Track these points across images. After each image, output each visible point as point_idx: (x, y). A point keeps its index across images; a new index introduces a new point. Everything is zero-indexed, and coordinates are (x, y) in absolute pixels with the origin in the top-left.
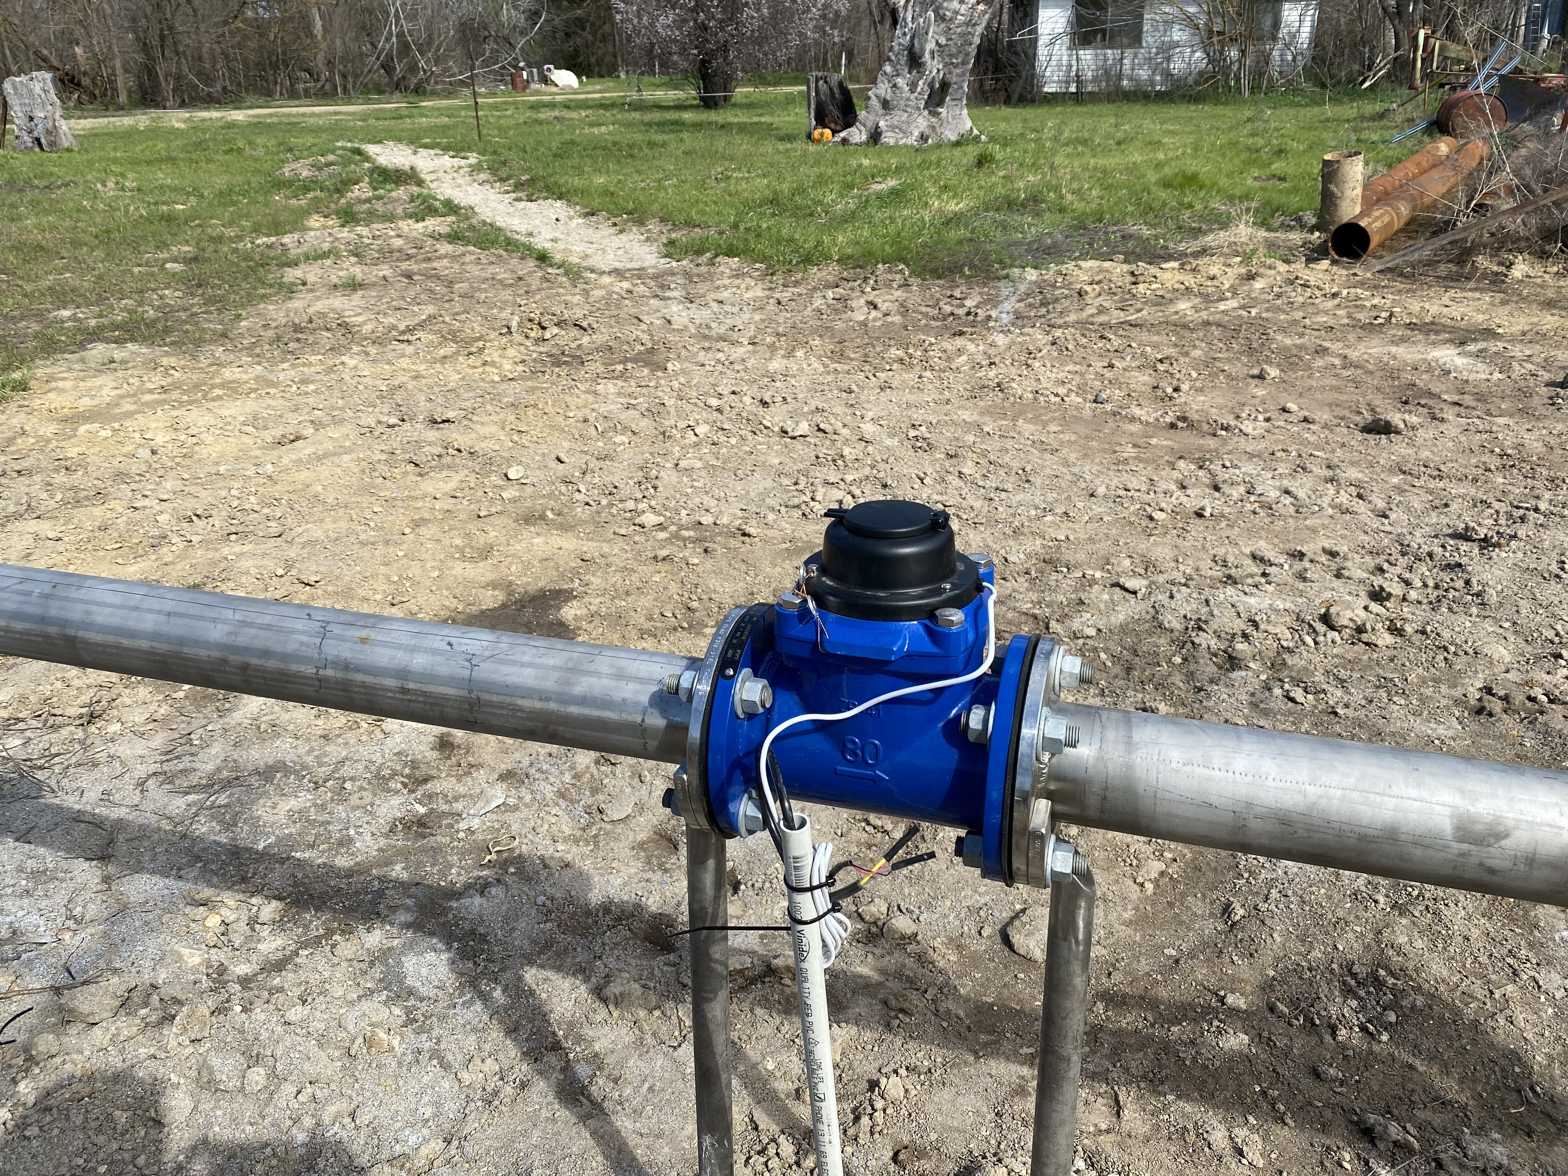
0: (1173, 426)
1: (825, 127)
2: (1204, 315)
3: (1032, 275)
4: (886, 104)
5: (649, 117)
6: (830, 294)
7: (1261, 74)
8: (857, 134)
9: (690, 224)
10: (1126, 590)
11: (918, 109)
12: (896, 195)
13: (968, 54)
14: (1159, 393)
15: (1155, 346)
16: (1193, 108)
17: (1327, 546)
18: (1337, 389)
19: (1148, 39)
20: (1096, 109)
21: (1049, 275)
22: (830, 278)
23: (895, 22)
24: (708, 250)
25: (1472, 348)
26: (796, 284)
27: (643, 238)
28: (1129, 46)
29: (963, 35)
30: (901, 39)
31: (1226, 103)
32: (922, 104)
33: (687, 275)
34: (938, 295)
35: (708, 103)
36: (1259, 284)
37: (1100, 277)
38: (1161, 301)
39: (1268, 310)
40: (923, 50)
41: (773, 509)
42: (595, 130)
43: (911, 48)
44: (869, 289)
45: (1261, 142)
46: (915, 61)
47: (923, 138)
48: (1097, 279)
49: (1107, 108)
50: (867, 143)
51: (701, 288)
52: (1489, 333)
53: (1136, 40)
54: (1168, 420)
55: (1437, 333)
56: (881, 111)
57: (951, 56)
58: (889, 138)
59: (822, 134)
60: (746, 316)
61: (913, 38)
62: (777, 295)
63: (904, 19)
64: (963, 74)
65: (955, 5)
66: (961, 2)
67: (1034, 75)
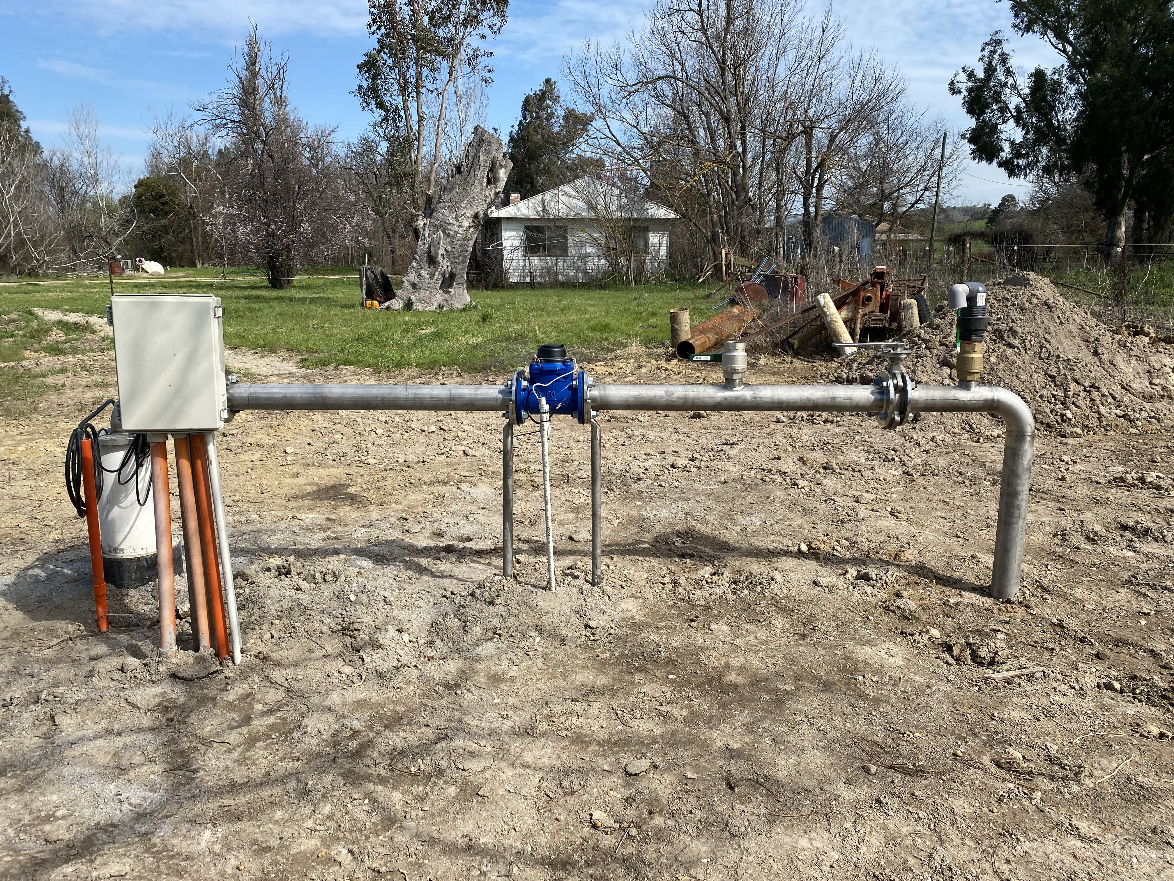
1: (373, 299)
4: (414, 286)
6: (418, 381)
7: (641, 274)
8: (397, 304)
9: (310, 351)
11: (436, 289)
13: (465, 257)
16: (603, 292)
19: (572, 251)
20: (545, 292)
22: (415, 374)
23: (418, 237)
24: (331, 363)
26: (395, 377)
27: (280, 359)
28: (561, 255)
29: (461, 246)
30: (422, 247)
31: (622, 290)
32: (438, 287)
33: (322, 375)
35: (275, 285)
36: (644, 370)
40: (437, 254)
43: (429, 253)
44: (440, 378)
45: (642, 309)
46: (432, 260)
47: (441, 307)
49: (550, 292)
50: (404, 309)
53: (565, 251)
56: (412, 290)
57: (454, 258)
58: (418, 306)
59: (372, 304)
61: (430, 246)
63: (423, 235)
64: (463, 269)
65: (456, 228)
66: (460, 226)
67: (502, 271)
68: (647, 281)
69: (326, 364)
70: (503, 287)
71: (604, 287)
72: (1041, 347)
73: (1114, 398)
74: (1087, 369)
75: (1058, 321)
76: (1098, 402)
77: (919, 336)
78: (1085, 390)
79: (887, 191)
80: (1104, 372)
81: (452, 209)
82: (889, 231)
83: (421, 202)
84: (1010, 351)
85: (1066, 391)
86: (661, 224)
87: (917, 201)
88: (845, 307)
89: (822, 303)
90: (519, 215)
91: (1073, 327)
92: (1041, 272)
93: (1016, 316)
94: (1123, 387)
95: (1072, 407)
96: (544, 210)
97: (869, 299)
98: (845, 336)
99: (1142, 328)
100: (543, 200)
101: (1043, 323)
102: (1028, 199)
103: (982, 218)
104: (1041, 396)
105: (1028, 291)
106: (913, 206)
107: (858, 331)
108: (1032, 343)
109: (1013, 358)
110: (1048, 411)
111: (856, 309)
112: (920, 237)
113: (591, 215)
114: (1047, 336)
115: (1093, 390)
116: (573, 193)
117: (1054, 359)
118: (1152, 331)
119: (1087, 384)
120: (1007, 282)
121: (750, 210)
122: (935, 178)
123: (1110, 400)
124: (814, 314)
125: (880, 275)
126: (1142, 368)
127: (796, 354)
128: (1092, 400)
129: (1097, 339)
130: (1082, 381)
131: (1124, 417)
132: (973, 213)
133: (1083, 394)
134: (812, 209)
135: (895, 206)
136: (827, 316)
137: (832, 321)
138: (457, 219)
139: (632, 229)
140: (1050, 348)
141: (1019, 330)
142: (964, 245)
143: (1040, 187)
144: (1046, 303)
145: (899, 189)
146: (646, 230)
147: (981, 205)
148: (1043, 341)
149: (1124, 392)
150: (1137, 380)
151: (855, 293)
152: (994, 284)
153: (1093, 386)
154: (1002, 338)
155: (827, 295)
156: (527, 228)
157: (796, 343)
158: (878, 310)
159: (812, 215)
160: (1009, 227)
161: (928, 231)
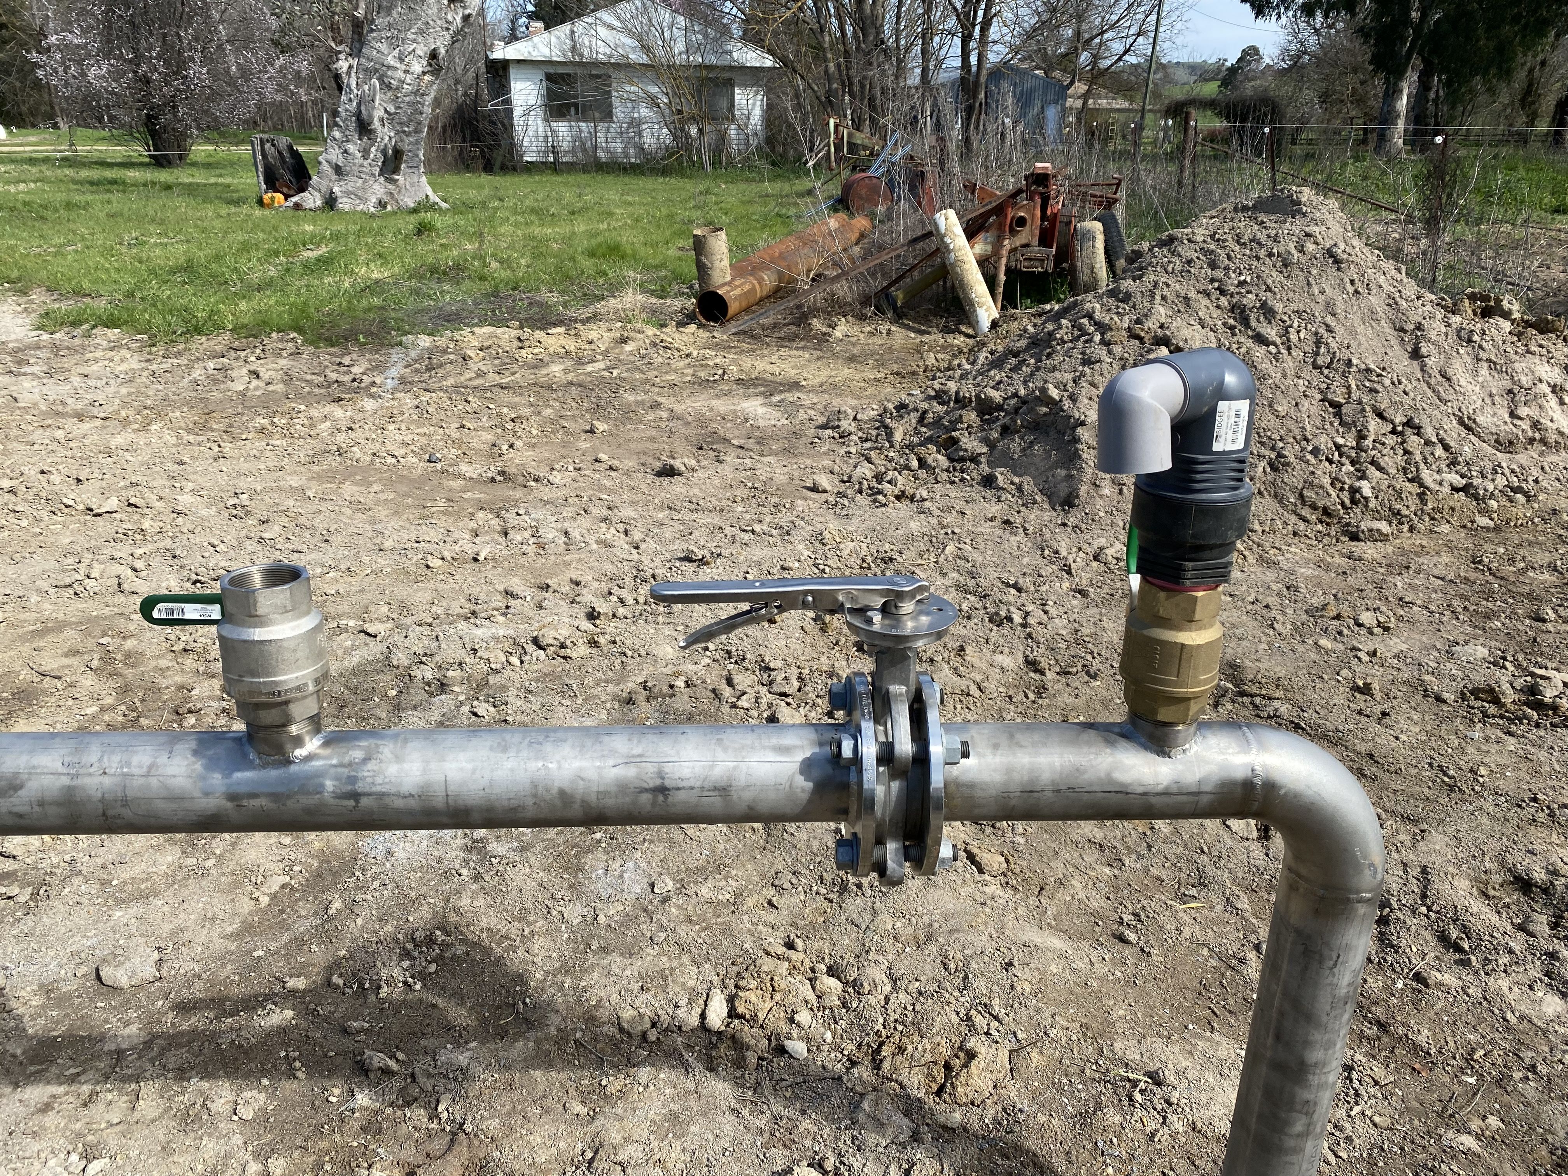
0: (493, 480)
1: (276, 190)
2: (571, 377)
3: (425, 341)
4: (338, 169)
5: (84, 174)
6: (211, 364)
7: (720, 152)
8: (311, 199)
9: (79, 293)
10: (369, 634)
11: (373, 175)
12: (325, 262)
13: (420, 123)
14: (495, 450)
15: (513, 406)
16: (660, 180)
17: (574, 577)
18: (653, 439)
19: (618, 115)
20: (574, 178)
21: (441, 341)
22: (219, 348)
23: (340, 89)
24: (87, 321)
25: (776, 398)
26: (178, 355)
27: (19, 309)
28: (601, 120)
29: (411, 104)
30: (347, 106)
31: (690, 176)
32: (377, 171)
33: (56, 349)
34: (326, 363)
35: (160, 162)
36: (628, 347)
37: (490, 343)
38: (539, 364)
39: (628, 370)
40: (371, 117)
41: (39, 591)
42: (12, 189)
43: (358, 115)
44: (253, 359)
46: (364, 128)
47: (382, 204)
48: (486, 344)
50: (322, 209)
51: (67, 362)
52: (795, 386)
53: (608, 115)
54: (490, 474)
55: (755, 386)
56: (335, 177)
57: (401, 124)
58: (344, 204)
59: (272, 199)
60: (111, 390)
61: (359, 105)
62: (154, 367)
63: (348, 86)
64: (417, 142)
65: (400, 74)
66: (406, 72)
67: (512, 145)
68: (730, 163)
69: (76, 324)
70: (514, 169)
71: (665, 172)
72: (1318, 343)
73: (1446, 448)
74: (1399, 391)
75: (1351, 289)
76: (1418, 457)
77: (1090, 316)
78: (1394, 432)
79: (1087, 36)
80: (1429, 393)
81: (394, 42)
82: (1086, 96)
83: (346, 31)
84: (1260, 352)
85: (1361, 437)
86: (752, 76)
87: (1126, 52)
88: (981, 236)
89: (942, 229)
90: (536, 56)
91: (1376, 301)
92: (1324, 189)
93: (1274, 277)
94: (1461, 422)
95: (1372, 471)
96: (574, 49)
97: (1022, 222)
98: (979, 288)
99: (1498, 301)
100: (573, 32)
101: (1322, 292)
102: (1277, 52)
103: (1213, 79)
104: (1315, 452)
105: (1295, 226)
106: (1119, 59)
107: (1002, 278)
108: (1302, 335)
109: (1265, 366)
110: (1326, 481)
111: (999, 239)
112: (1126, 105)
113: (645, 60)
114: (1329, 319)
115: (1409, 431)
116: (617, 24)
117: (1342, 367)
118: (1516, 307)
119: (1399, 419)
120: (1261, 206)
121: (882, 58)
122: (1153, 17)
123: (1439, 452)
124: (931, 245)
125: (1042, 179)
126: (1498, 384)
127: (899, 316)
128: (1406, 452)
129: (1419, 327)
130: (1390, 413)
131: (1465, 489)
132: (1201, 72)
133: (1391, 440)
134: (973, 59)
135: (1096, 57)
136: (949, 251)
137: (957, 260)
138: (401, 60)
139: (703, 81)
140: (1334, 345)
141: (1279, 307)
142: (1187, 123)
143: (1295, 35)
144: (1330, 253)
145: (1103, 33)
146: (730, 84)
147: (1213, 60)
148: (1322, 331)
149: (1464, 433)
150: (1489, 409)
151: (999, 210)
152: (1236, 210)
153: (1409, 423)
154: (1245, 322)
155: (951, 213)
156: (549, 77)
157: (900, 296)
158: (1036, 242)
159: (974, 69)
160: (1249, 92)
161: (1139, 97)
